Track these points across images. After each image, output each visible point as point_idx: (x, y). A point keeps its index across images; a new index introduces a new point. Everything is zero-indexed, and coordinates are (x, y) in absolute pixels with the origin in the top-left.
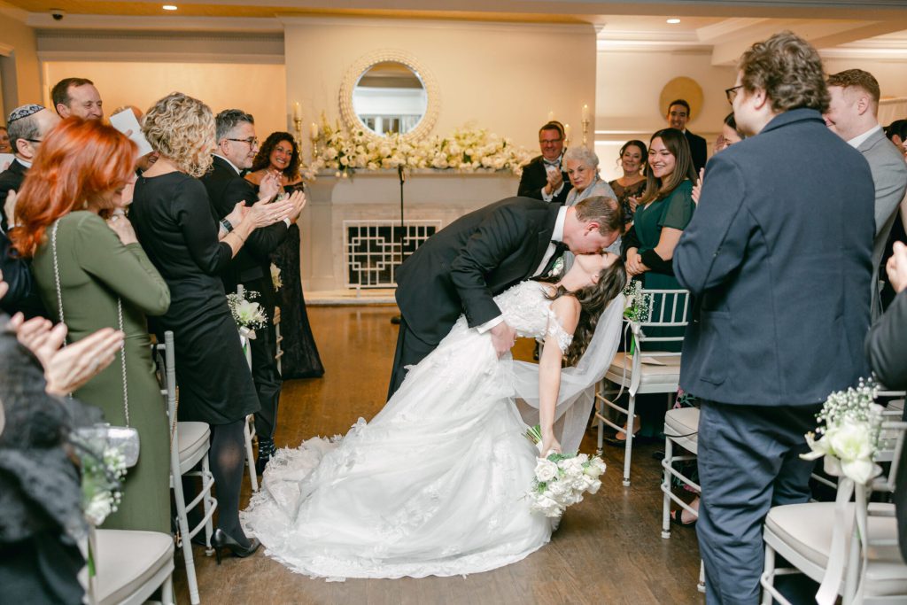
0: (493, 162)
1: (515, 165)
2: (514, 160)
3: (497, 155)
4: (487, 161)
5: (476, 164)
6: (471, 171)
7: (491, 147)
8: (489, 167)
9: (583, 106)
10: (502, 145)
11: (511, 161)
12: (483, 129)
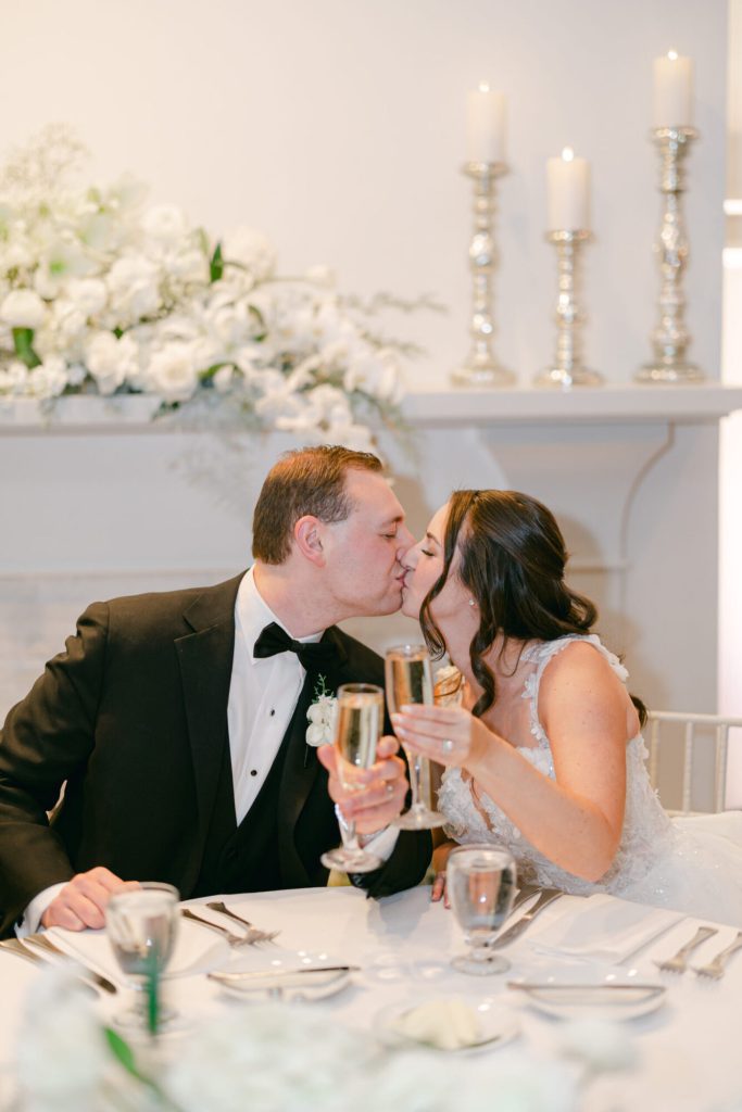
0: (142, 360)
1: (273, 376)
2: (266, 352)
3: (173, 325)
4: (111, 358)
5: (53, 373)
6: (27, 413)
7: (136, 277)
8: (128, 389)
9: (664, 54)
10: (203, 274)
11: (246, 355)
12: (102, 185)
